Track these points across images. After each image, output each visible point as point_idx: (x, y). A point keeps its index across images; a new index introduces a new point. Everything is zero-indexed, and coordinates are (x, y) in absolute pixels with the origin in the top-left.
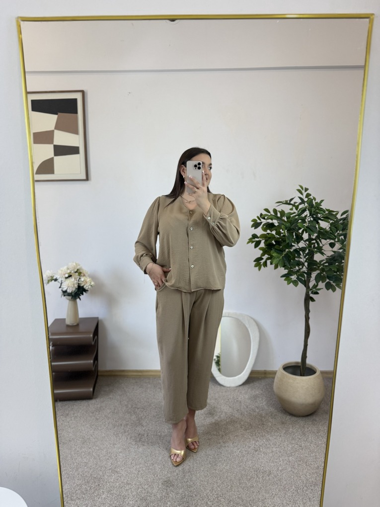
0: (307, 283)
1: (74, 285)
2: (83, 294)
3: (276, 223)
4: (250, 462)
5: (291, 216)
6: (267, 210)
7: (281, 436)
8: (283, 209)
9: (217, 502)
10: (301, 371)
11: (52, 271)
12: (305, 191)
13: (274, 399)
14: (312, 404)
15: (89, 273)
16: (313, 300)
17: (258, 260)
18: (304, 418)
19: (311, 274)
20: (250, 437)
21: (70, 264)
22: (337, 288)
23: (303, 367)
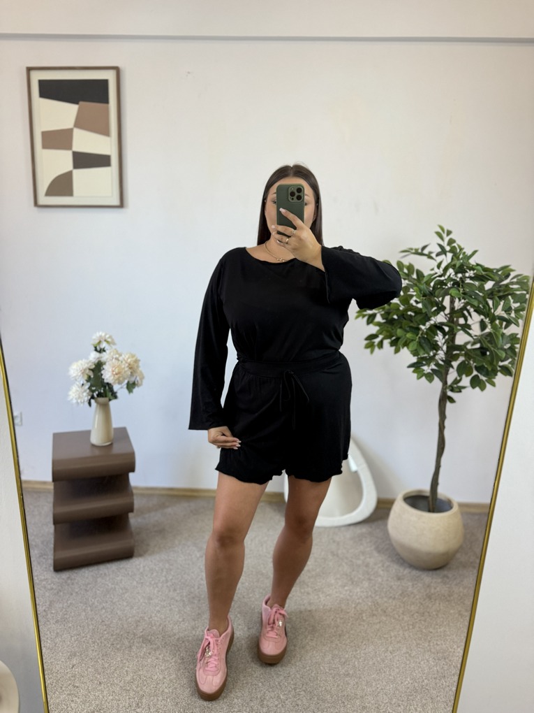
0: (444, 376)
4: (347, 636)
8: (413, 263)
9: (295, 697)
10: (429, 504)
12: (448, 235)
14: (443, 554)
16: (452, 400)
17: (371, 337)
18: (431, 573)
22: (488, 385)
23: (432, 499)
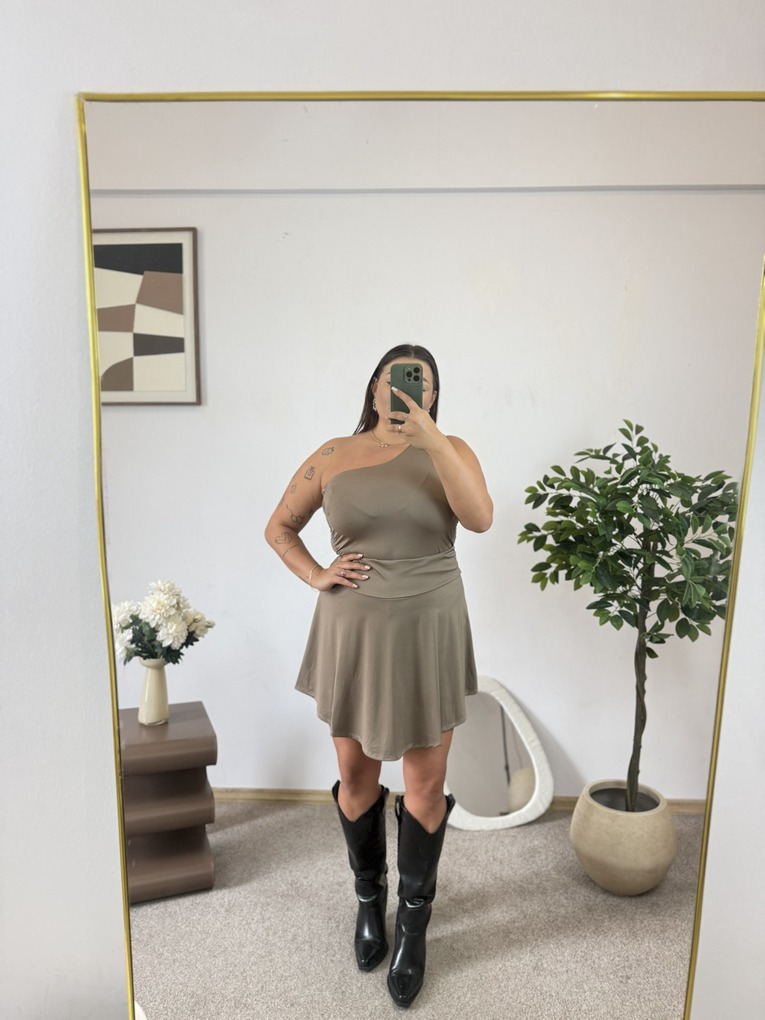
0: (640, 620)
3: (576, 497)
5: (609, 484)
6: (558, 469)
7: (585, 937)
8: (592, 469)
10: (626, 801)
12: (637, 432)
13: (571, 858)
14: (650, 871)
16: (653, 654)
17: (541, 567)
18: (634, 900)
19: (648, 602)
20: (521, 937)
22: (700, 632)
23: (631, 793)
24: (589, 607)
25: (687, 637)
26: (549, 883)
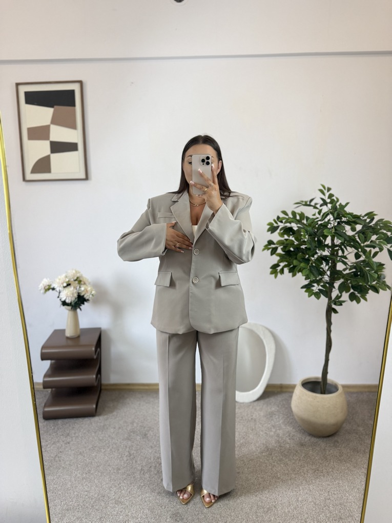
0: (329, 293)
1: (73, 294)
2: (84, 304)
3: (295, 226)
5: (314, 221)
6: (284, 213)
7: (300, 460)
8: (303, 212)
10: (321, 388)
11: (48, 279)
12: (328, 191)
13: (292, 417)
14: (334, 425)
15: (90, 281)
16: (336, 312)
17: (274, 267)
18: (325, 439)
19: (333, 283)
20: (266, 461)
21: (69, 271)
22: (362, 299)
23: (323, 384)
24: (302, 288)
25: (354, 302)
26: (281, 431)
